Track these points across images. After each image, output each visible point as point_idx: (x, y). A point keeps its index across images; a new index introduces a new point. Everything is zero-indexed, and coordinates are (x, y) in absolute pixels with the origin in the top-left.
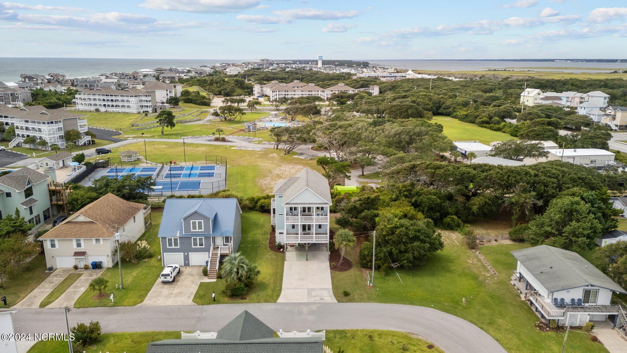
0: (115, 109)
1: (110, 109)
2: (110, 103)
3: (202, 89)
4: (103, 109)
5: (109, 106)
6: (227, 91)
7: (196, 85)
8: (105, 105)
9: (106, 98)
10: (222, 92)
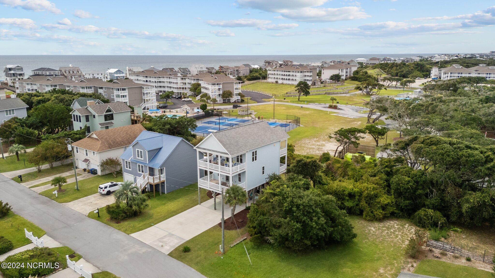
0: (288, 82)
1: (285, 82)
2: (285, 77)
3: (382, 71)
4: (280, 81)
5: (284, 79)
6: (403, 73)
7: (378, 68)
8: (282, 79)
9: (283, 73)
10: (399, 74)
